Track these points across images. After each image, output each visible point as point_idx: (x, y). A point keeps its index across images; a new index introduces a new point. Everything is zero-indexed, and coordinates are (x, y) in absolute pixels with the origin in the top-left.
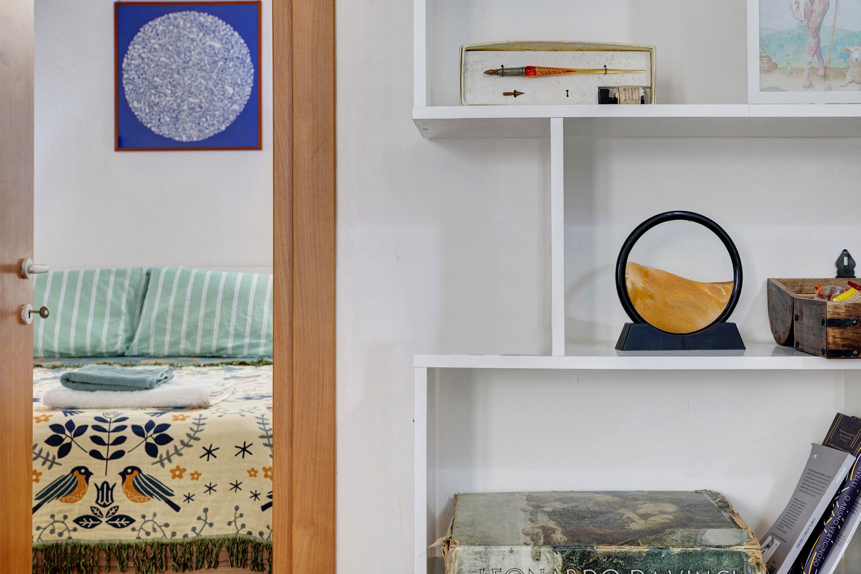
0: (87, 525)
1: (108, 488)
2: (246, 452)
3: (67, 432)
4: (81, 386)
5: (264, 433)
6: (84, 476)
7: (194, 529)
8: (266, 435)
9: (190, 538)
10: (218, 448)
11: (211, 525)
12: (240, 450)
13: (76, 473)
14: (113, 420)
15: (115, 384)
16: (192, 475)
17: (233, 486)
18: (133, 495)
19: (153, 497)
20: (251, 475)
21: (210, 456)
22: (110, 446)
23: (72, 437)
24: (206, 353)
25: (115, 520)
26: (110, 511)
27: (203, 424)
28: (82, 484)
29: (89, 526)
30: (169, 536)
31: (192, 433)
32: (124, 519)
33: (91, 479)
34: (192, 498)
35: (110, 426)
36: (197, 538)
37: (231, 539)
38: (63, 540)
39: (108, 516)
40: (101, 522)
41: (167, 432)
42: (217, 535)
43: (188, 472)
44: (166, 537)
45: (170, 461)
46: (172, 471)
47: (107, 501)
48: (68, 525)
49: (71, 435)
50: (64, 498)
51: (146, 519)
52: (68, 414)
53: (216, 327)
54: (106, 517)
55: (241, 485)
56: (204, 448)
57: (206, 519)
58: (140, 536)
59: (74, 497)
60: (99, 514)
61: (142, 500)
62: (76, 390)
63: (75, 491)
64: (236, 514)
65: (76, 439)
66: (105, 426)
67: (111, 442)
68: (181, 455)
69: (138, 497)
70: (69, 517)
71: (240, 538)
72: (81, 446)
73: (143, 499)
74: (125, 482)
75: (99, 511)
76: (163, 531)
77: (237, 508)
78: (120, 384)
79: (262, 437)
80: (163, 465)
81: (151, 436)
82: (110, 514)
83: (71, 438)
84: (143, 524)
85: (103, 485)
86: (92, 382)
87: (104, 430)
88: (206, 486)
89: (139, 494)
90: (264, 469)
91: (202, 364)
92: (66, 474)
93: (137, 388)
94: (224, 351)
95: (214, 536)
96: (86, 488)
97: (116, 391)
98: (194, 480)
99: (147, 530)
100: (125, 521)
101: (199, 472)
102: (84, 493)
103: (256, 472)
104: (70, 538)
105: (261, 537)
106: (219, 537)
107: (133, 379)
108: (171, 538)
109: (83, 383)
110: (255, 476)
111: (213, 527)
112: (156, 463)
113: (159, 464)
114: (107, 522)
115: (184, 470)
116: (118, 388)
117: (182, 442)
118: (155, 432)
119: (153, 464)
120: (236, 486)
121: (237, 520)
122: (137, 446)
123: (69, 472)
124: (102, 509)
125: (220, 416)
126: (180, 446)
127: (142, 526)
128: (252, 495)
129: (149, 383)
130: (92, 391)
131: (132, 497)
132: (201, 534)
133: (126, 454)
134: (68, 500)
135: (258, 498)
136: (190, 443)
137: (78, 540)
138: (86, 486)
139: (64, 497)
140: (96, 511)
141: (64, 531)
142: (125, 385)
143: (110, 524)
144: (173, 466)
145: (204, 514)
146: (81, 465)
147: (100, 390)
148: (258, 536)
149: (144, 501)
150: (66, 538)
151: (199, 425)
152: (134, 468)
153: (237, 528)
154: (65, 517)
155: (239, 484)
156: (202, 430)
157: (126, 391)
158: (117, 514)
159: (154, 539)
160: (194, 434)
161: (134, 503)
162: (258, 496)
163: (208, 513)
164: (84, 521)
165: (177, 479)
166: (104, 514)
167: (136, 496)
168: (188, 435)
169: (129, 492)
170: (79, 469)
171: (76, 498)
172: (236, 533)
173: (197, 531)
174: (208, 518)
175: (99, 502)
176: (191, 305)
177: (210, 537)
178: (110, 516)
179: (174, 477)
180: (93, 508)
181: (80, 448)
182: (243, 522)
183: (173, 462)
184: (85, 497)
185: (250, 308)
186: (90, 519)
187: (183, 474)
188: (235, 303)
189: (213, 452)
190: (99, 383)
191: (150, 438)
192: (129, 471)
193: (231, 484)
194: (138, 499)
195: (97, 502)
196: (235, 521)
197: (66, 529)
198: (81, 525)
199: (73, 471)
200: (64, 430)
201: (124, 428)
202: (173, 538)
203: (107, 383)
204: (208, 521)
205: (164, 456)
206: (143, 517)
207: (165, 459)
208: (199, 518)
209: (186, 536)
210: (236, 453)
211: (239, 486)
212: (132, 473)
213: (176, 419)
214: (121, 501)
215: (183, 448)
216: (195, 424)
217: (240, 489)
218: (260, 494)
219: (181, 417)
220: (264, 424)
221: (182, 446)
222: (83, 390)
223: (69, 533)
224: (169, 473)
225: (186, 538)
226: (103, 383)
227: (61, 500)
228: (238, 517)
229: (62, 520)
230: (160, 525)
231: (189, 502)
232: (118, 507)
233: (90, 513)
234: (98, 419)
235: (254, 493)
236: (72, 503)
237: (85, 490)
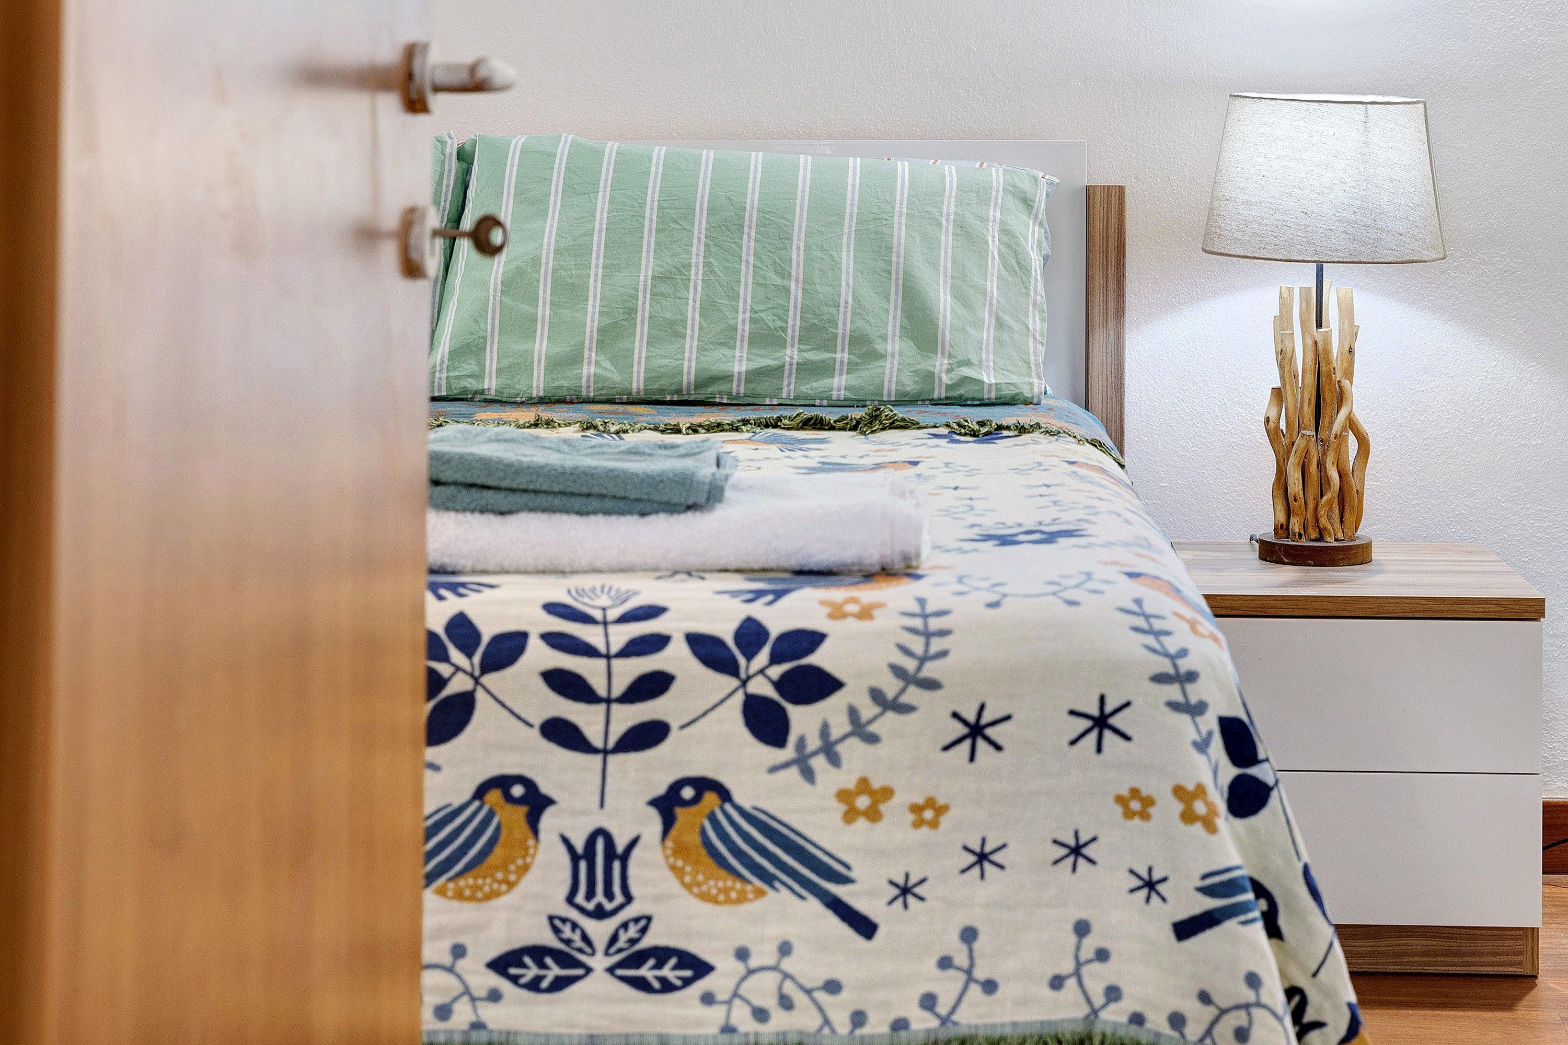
0: (539, 979)
1: (610, 853)
2: (1108, 734)
3: (456, 656)
4: (465, 496)
5: (1166, 666)
6: (523, 810)
7: (928, 1002)
8: (1171, 671)
9: (917, 1031)
10: (1008, 718)
11: (990, 986)
12: (1087, 724)
13: (495, 796)
14: (613, 614)
15: (585, 490)
16: (916, 809)
17: (1065, 851)
18: (700, 878)
19: (777, 884)
20: (1129, 814)
21: (981, 744)
22: (615, 707)
23: (477, 672)
24: (662, 391)
25: (638, 966)
26: (621, 932)
27: (943, 633)
28: (517, 835)
29: (545, 984)
30: (841, 1022)
31: (910, 665)
32: (673, 961)
33: (548, 821)
34: (918, 890)
35: (606, 635)
36: (943, 1034)
37: (1068, 1036)
38: (452, 1032)
39: (612, 950)
40: (589, 970)
41: (818, 658)
42: (1014, 1024)
43: (902, 799)
44: (833, 1031)
45: (834, 760)
46: (844, 796)
47: (609, 895)
48: (472, 981)
49: (472, 665)
50: (451, 885)
51: (753, 963)
52: (443, 592)
53: (693, 313)
54: (607, 953)
55: (1092, 846)
56: (955, 715)
57: (972, 965)
58: (734, 1021)
59: (488, 881)
60: (579, 943)
61: (733, 895)
62: (448, 509)
63: (492, 859)
64: (1078, 948)
65: (489, 680)
66: (591, 635)
67: (617, 692)
68: (873, 739)
69: (721, 884)
70: (471, 951)
71: (1104, 1035)
72: (508, 703)
73: (739, 892)
74: (674, 832)
75: (578, 932)
76: (821, 1009)
77: (1082, 929)
78: (604, 492)
79: (1160, 678)
80: (808, 774)
81: (762, 671)
82: (621, 943)
83: (471, 675)
84: (744, 979)
85: (590, 843)
86: (503, 484)
87: (589, 651)
88: (966, 849)
89: (723, 873)
90: (1179, 792)
91: (684, 425)
92: (457, 803)
93: (660, 503)
94: (724, 387)
95: (1003, 1025)
96: (532, 851)
97: (588, 513)
98: (925, 830)
99: (759, 1002)
100: (676, 968)
101: (941, 801)
102: (525, 869)
103: (1149, 802)
104: (478, 1026)
105: (1176, 1034)
106: (1020, 1032)
107: (648, 476)
108: (852, 1032)
109: (472, 486)
110: (1144, 815)
111: (999, 994)
112: (786, 765)
113: (794, 771)
114: (611, 970)
115: (887, 793)
116: (595, 504)
117: (876, 695)
118: (775, 659)
119: (774, 769)
120: (1076, 851)
121: (1085, 970)
122: (714, 708)
123: (467, 795)
124: (590, 925)
125: (994, 605)
126: (868, 710)
127: (738, 985)
128: (1137, 883)
129: (707, 487)
130: (502, 513)
131: (699, 885)
132: (955, 1018)
133: (674, 734)
134: (467, 893)
135: (1158, 894)
136: (904, 699)
137: (508, 1033)
138: (531, 842)
139: (450, 879)
140: (567, 932)
141: (456, 999)
142: (621, 493)
143: (623, 979)
144: (846, 778)
145: (964, 948)
146: (510, 770)
147: (532, 510)
148: (1166, 1029)
149: (742, 899)
150: (465, 1026)
151: (928, 635)
152: (703, 785)
153: (1089, 1001)
154: (459, 951)
155: (1086, 844)
156: (943, 654)
157: (622, 513)
158: (647, 942)
159: (784, 1034)
160: (919, 669)
161: (706, 908)
162: (1160, 888)
163: (977, 946)
164: (524, 966)
165: (862, 823)
166: (600, 943)
167: (712, 883)
168: (898, 671)
169: (688, 869)
170: (502, 783)
171: (496, 886)
172: (1088, 1016)
173: (943, 1008)
174: (978, 961)
175: (580, 899)
176: (611, 246)
177: (989, 1032)
178: (620, 950)
179: (851, 815)
180: (558, 923)
181: (505, 713)
182: (1114, 981)
183: (845, 765)
184: (528, 883)
185: (797, 256)
186: (549, 961)
187: (883, 807)
188: (749, 243)
189: (989, 732)
190: (531, 487)
191: (760, 679)
192: (688, 793)
193: (1055, 842)
194: (720, 891)
195: (570, 899)
196: (1077, 974)
197: (462, 995)
198: (514, 980)
199: (481, 792)
200: (445, 649)
201: (658, 642)
202: (859, 1032)
203: (556, 488)
204: (980, 974)
205: (814, 743)
206: (742, 954)
207: (815, 753)
208: (945, 963)
209: (900, 1025)
210: (1074, 736)
211: (1085, 851)
212: (696, 800)
213: (837, 613)
214: (658, 899)
215: (881, 714)
216: (913, 631)
217: (1091, 861)
218: (1164, 880)
219: (852, 608)
220: (1158, 634)
221: (877, 710)
222: (473, 511)
223: (475, 1008)
224: (834, 803)
225: (903, 1034)
226: (544, 487)
227: (442, 892)
228: (1089, 962)
229: (447, 959)
230: (808, 985)
231: (906, 906)
232: (649, 919)
233: (548, 939)
234: (553, 608)
235: (1145, 875)
236: (480, 900)
237: (529, 859)
